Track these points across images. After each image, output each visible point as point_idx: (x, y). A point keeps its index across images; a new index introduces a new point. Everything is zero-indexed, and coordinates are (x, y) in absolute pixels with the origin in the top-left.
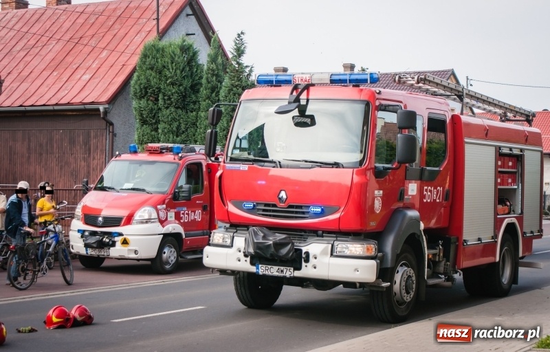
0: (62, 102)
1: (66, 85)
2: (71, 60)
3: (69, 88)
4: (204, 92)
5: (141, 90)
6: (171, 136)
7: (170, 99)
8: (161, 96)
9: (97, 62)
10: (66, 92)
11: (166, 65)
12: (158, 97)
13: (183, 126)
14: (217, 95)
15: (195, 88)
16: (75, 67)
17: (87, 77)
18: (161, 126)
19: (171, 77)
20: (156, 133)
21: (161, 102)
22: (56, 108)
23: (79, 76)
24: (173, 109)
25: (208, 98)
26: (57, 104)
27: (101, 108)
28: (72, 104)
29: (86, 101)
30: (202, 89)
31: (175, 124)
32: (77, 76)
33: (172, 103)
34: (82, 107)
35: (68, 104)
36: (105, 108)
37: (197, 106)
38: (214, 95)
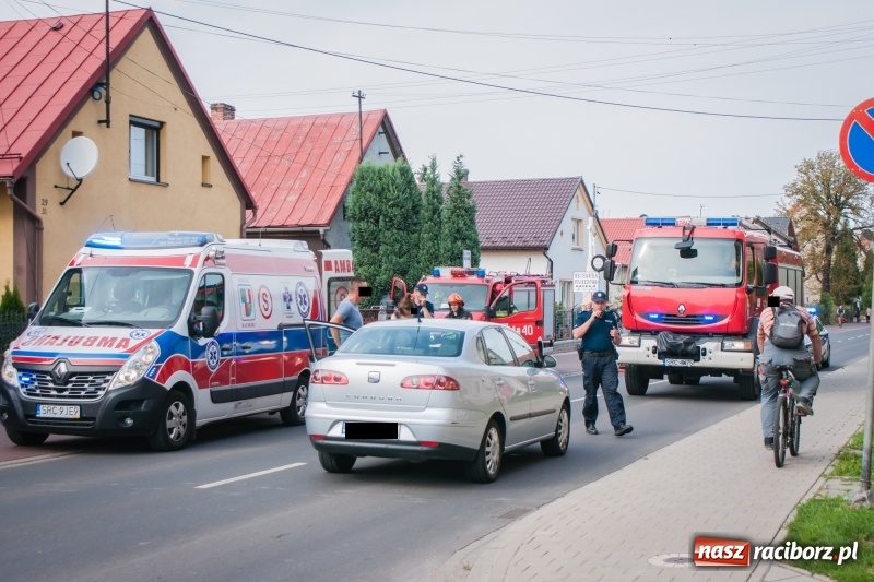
0: (274, 224)
1: (271, 206)
2: (266, 179)
3: (277, 209)
4: (424, 214)
5: (361, 212)
6: (394, 257)
7: (391, 220)
8: (381, 218)
9: (298, 183)
10: (275, 214)
11: (385, 186)
12: (379, 219)
13: (405, 247)
14: (439, 217)
15: (416, 209)
16: (275, 187)
17: (293, 198)
18: (382, 248)
19: (394, 199)
20: (376, 255)
21: (381, 223)
22: (269, 230)
23: (283, 197)
24: (395, 231)
25: (431, 220)
26: (269, 227)
27: (321, 230)
28: (287, 226)
29: (302, 223)
30: (422, 211)
31: (397, 246)
32: (281, 196)
33: (394, 224)
34: (299, 229)
35: (283, 226)
36: (325, 231)
37: (417, 228)
38: (436, 216)
